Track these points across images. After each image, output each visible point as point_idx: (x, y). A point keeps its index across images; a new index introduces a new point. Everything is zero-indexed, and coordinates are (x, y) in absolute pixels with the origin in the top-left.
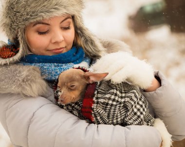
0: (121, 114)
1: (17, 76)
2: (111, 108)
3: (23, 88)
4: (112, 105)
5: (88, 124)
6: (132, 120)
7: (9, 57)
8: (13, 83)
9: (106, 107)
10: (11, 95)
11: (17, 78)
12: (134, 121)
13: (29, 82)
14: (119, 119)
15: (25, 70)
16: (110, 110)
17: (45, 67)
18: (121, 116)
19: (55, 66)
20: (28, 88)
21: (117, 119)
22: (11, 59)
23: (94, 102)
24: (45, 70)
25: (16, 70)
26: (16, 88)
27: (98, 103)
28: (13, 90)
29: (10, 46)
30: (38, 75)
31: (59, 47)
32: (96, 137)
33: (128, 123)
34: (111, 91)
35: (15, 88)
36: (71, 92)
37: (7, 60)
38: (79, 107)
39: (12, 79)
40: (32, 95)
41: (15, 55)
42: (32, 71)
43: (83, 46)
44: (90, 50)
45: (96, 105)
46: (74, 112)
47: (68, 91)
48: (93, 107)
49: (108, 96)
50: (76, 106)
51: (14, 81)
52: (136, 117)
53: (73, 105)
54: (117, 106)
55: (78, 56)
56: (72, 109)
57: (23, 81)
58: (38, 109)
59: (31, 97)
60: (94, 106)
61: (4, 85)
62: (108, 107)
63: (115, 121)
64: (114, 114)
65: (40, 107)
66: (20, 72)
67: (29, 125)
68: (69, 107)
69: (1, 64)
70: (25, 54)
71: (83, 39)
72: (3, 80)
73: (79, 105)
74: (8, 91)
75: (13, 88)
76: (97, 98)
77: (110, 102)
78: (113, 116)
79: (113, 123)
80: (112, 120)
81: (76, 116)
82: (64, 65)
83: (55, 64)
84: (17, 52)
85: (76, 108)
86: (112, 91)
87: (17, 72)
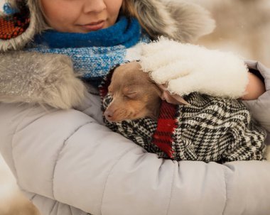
0: (219, 147)
1: (35, 73)
2: (204, 135)
3: (46, 94)
4: (206, 130)
5: (161, 160)
6: (235, 153)
7: (13, 36)
8: (28, 86)
9: (196, 133)
10: (23, 105)
11: (34, 76)
12: (240, 155)
13: (57, 83)
14: (215, 155)
15: (49, 63)
16: (202, 138)
17: (78, 56)
18: (219, 151)
19: (95, 53)
20: (54, 94)
21: (212, 154)
22: (18, 40)
23: (176, 125)
24: (78, 61)
25: (31, 63)
26: (35, 95)
27: (183, 126)
28: (29, 98)
29: (10, 17)
30: (70, 70)
31: (96, 21)
32: (178, 185)
33: (229, 157)
34: (209, 108)
35: (32, 94)
36: (128, 103)
37: (12, 41)
38: (145, 130)
39: (25, 78)
40: (62, 105)
41: (24, 31)
42: (60, 64)
43: (138, 17)
44: (150, 25)
45: (180, 129)
46: (137, 138)
47: (124, 100)
48: (174, 133)
49: (202, 116)
50: (142, 127)
51: (30, 82)
52: (243, 149)
53: (136, 125)
54: (217, 133)
55: (131, 32)
56: (134, 133)
57: (46, 82)
58: (72, 134)
59: (60, 110)
60: (177, 131)
61: (11, 89)
62: (201, 132)
63: (208, 158)
64: (209, 146)
65: (76, 131)
66: (38, 66)
67: (56, 160)
68: (129, 128)
69: (2, 49)
70: (41, 29)
71: (137, 5)
72: (9, 80)
73: (146, 127)
74: (18, 99)
75: (29, 95)
76: (183, 119)
77: (204, 125)
78: (207, 149)
79: (204, 160)
80: (204, 156)
81: (140, 145)
82: (109, 49)
83: (95, 48)
84: (27, 26)
85: (140, 132)
86: (211, 108)
87: (34, 65)
